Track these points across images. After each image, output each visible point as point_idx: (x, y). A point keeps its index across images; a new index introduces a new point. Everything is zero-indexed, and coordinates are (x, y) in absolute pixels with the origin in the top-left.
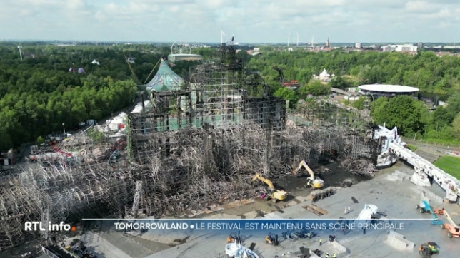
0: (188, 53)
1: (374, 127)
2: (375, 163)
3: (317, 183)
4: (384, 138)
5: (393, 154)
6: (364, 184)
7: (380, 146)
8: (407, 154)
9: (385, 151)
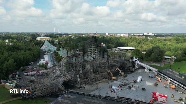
0: (45, 37)
1: (132, 58)
2: (134, 68)
3: (123, 73)
4: (136, 61)
5: (138, 65)
6: (133, 73)
7: (135, 63)
8: (142, 64)
9: (136, 64)
